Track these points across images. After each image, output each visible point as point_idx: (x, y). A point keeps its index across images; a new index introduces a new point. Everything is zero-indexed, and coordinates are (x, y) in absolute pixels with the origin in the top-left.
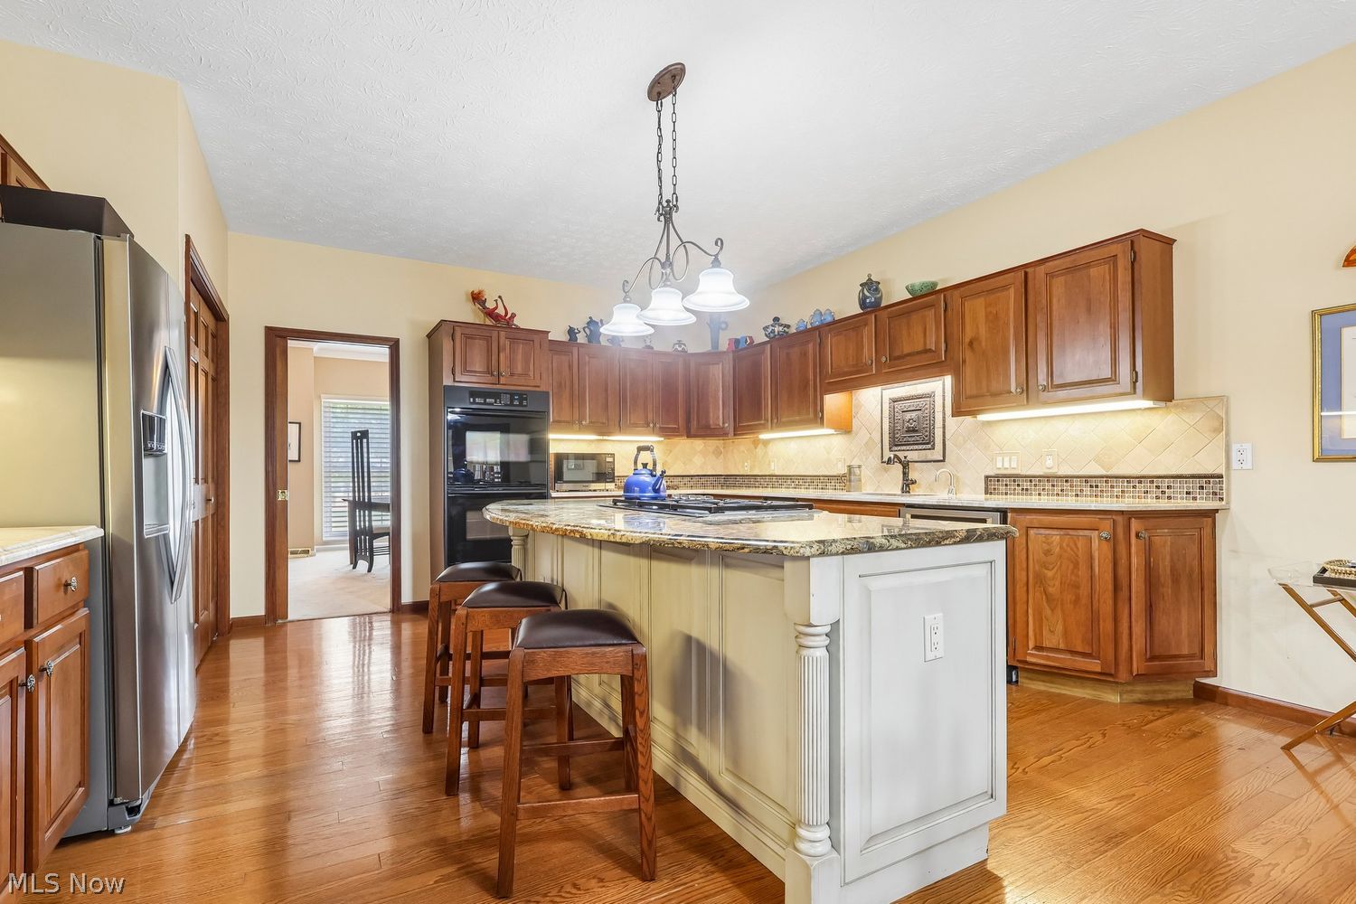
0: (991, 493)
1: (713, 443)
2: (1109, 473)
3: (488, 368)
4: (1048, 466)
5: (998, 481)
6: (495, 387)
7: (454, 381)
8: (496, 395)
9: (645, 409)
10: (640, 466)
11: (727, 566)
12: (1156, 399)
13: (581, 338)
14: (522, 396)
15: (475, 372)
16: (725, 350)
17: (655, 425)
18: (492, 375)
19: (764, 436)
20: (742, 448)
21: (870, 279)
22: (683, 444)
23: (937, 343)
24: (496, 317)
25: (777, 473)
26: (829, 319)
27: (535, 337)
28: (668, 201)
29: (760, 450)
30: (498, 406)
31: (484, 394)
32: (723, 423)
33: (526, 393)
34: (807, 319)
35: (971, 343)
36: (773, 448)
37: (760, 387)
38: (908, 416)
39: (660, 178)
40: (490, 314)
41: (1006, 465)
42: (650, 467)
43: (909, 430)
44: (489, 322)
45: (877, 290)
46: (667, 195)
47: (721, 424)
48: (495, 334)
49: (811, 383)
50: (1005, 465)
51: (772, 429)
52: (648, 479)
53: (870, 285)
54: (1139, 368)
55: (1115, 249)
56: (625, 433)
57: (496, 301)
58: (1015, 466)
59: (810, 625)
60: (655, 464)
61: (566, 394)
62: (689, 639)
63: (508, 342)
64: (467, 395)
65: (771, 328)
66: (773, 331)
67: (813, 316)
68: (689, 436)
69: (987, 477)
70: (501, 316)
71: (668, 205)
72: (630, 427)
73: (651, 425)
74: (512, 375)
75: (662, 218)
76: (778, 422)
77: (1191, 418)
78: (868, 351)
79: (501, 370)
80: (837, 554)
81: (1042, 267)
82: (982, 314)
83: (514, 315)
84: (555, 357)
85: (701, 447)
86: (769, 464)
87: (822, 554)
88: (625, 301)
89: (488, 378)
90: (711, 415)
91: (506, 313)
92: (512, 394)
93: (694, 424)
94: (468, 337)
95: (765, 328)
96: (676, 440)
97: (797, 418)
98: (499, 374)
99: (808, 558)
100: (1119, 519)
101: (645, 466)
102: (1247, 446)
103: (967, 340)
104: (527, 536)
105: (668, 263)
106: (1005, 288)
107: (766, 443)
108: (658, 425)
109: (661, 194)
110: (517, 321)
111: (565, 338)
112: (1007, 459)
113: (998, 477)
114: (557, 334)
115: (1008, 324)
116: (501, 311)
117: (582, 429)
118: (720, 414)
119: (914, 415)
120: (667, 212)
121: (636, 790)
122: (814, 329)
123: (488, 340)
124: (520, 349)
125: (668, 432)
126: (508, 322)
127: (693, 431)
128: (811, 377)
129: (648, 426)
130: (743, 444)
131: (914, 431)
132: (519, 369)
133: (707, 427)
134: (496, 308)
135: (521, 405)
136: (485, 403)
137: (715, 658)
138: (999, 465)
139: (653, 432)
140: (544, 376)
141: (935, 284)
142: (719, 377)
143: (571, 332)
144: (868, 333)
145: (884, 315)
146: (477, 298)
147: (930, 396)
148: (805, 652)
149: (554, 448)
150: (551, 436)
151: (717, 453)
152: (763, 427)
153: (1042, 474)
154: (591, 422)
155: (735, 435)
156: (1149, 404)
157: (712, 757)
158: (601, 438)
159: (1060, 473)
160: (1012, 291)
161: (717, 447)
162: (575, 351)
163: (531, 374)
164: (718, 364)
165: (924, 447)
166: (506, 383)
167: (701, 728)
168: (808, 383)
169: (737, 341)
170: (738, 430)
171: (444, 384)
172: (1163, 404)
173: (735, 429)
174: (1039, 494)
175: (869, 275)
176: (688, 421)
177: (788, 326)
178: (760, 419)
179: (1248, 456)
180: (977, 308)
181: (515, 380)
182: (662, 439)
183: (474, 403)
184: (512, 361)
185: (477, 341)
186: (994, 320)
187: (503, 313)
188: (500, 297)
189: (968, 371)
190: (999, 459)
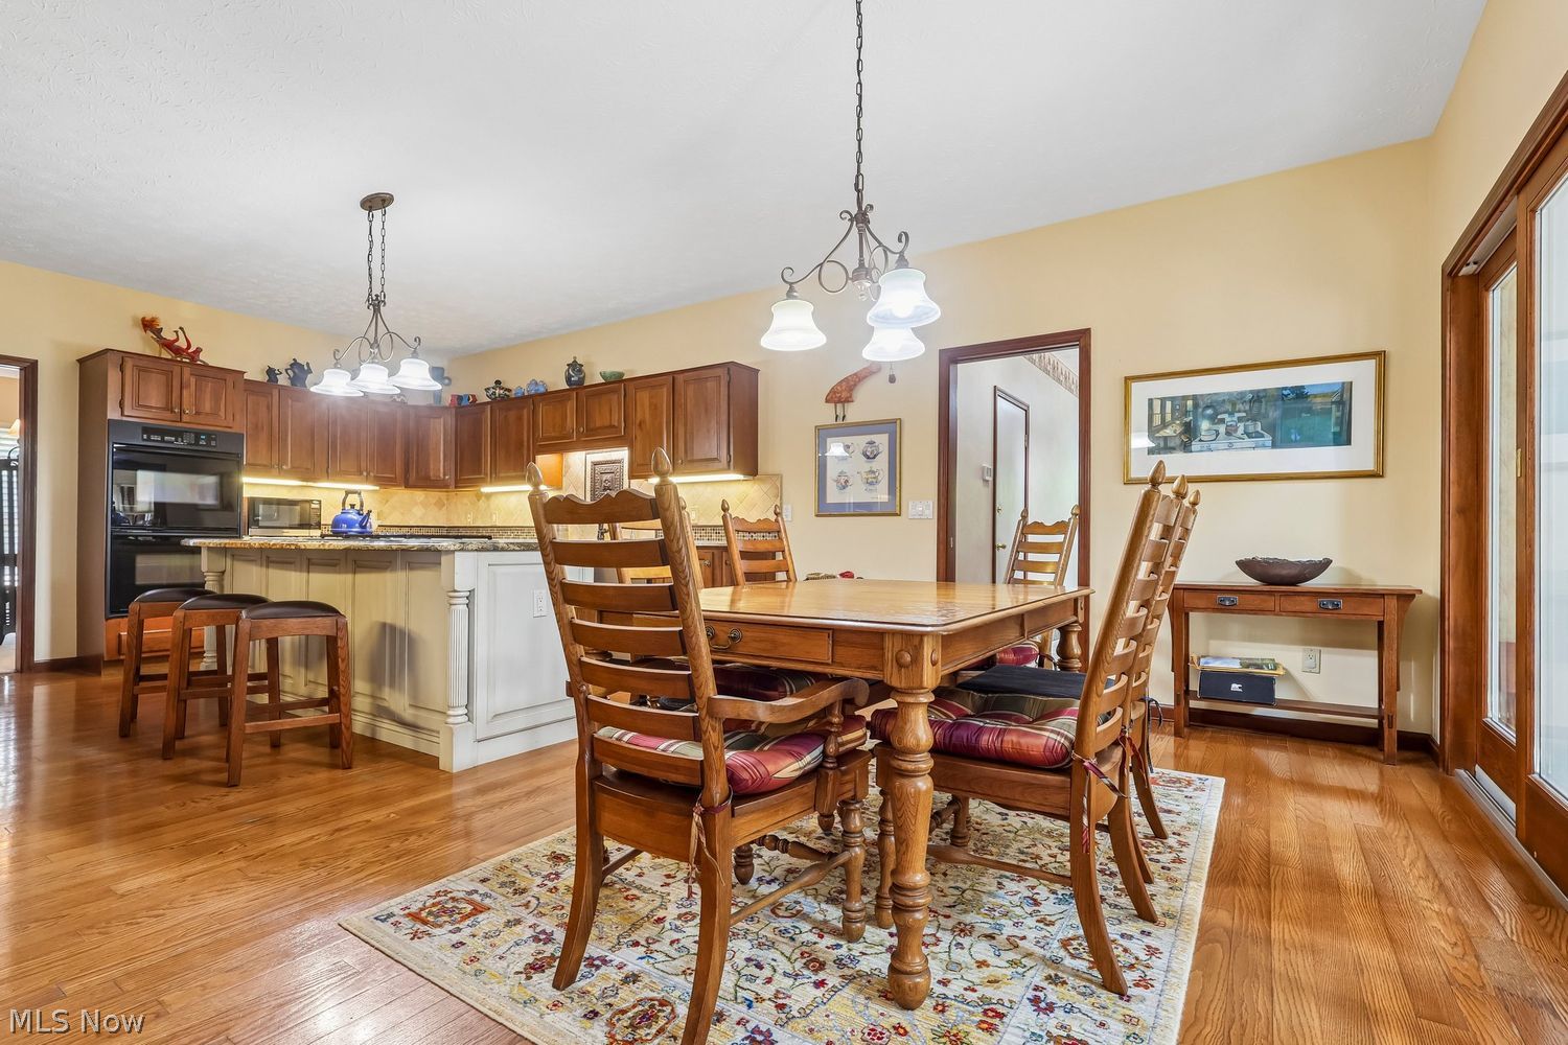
1: (434, 495)
3: (167, 403)
6: (174, 424)
7: (122, 414)
8: (178, 433)
9: (358, 456)
10: (348, 507)
11: (411, 569)
12: (745, 474)
13: (283, 380)
14: (210, 435)
15: (151, 407)
16: (447, 405)
17: (368, 474)
18: (172, 411)
19: (486, 489)
20: (465, 501)
21: (575, 361)
22: (401, 495)
23: (619, 423)
24: (178, 351)
25: (498, 525)
26: (542, 390)
27: (225, 377)
28: (377, 296)
29: (482, 503)
30: (180, 443)
31: (162, 432)
32: (444, 475)
33: (214, 432)
34: (524, 386)
35: (640, 425)
36: (494, 501)
37: (481, 444)
38: (605, 477)
39: (370, 275)
40: (169, 345)
42: (357, 507)
43: (605, 488)
44: (166, 355)
45: (580, 371)
46: (376, 290)
47: (442, 476)
48: (177, 370)
49: (525, 444)
51: (491, 483)
52: (353, 516)
53: (575, 366)
54: (732, 453)
55: (719, 372)
56: (334, 481)
57: (177, 332)
59: (455, 591)
60: (362, 505)
61: (264, 436)
62: (384, 625)
63: (193, 380)
64: (140, 431)
65: (492, 390)
66: (494, 393)
67: (529, 385)
68: (407, 485)
70: (183, 350)
71: (377, 299)
72: (342, 475)
73: (365, 474)
74: (198, 413)
75: (371, 307)
76: (496, 477)
77: (766, 487)
78: (571, 422)
79: (184, 407)
80: (472, 550)
81: (682, 376)
82: (647, 403)
83: (198, 350)
84: (250, 398)
85: (421, 499)
86: (491, 515)
87: (462, 550)
88: (335, 367)
89: (168, 415)
90: (432, 467)
91: (189, 346)
92: (198, 435)
93: (413, 475)
94: (141, 370)
95: (487, 390)
96: (393, 490)
97: (514, 474)
98: (182, 411)
99: (453, 551)
100: (716, 552)
101: (353, 506)
102: (790, 507)
103: (638, 422)
104: (223, 572)
105: (375, 344)
106: (661, 386)
107: (489, 496)
108: (372, 474)
109: (371, 288)
110: (202, 357)
111: (262, 378)
114: (255, 374)
115: (662, 413)
116: (182, 343)
117: (282, 473)
118: (440, 466)
119: (608, 476)
120: (376, 304)
121: (339, 711)
122: (530, 396)
123: (169, 374)
124: (209, 387)
125: (384, 481)
126: (193, 358)
127: (411, 482)
128: (525, 439)
129: (361, 474)
130: (465, 497)
131: (609, 489)
132: (207, 406)
133: (427, 478)
134: (177, 340)
135: (208, 445)
136: (163, 441)
137: (402, 633)
139: (367, 480)
140: (238, 417)
141: (622, 374)
142: (440, 432)
143: (270, 372)
144: (571, 406)
145: (583, 393)
146: (149, 325)
147: (619, 462)
148: (453, 607)
149: (247, 493)
150: (245, 479)
151: (440, 504)
152: (483, 481)
154: (293, 467)
155: (456, 487)
156: (741, 477)
157: (398, 701)
158: (305, 484)
159: (700, 524)
160: (665, 389)
161: (440, 498)
162: (275, 392)
163: (222, 414)
164: (440, 418)
166: (188, 421)
167: (392, 685)
168: (522, 445)
169: (460, 398)
170: (459, 483)
171: (109, 417)
172: (751, 478)
173: (456, 482)
175: (575, 358)
176: (407, 471)
177: (509, 390)
178: (480, 473)
179: (790, 514)
180: (644, 397)
181: (201, 420)
182: (377, 488)
183: (149, 439)
184: (198, 399)
185: (154, 375)
186: (655, 408)
187: (185, 346)
188: (181, 328)
189: (638, 446)
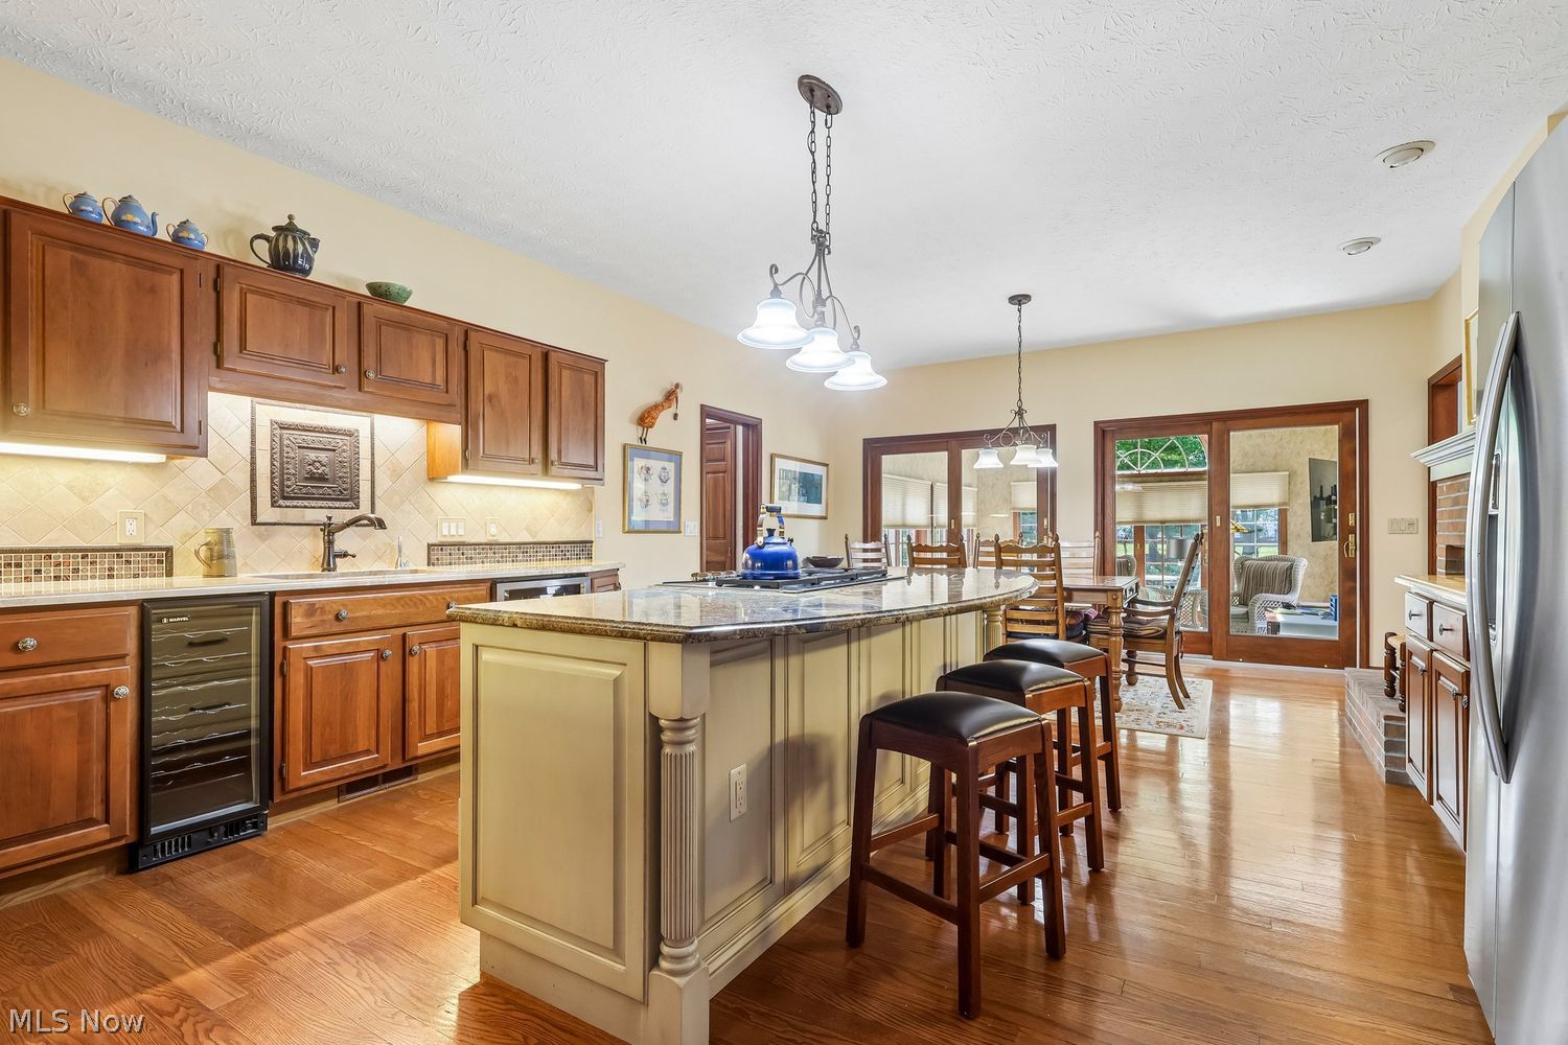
0: (433, 565)
2: (534, 540)
4: (495, 533)
5: (442, 550)
38: (310, 455)
41: (453, 532)
43: (312, 477)
50: (450, 532)
58: (462, 533)
69: (429, 546)
77: (579, 500)
102: (601, 522)
112: (453, 525)
113: (442, 545)
119: (323, 456)
131: (322, 478)
138: (445, 532)
147: (349, 433)
153: (486, 541)
165: (343, 504)
174: (483, 562)
179: (602, 529)
190: (445, 525)
